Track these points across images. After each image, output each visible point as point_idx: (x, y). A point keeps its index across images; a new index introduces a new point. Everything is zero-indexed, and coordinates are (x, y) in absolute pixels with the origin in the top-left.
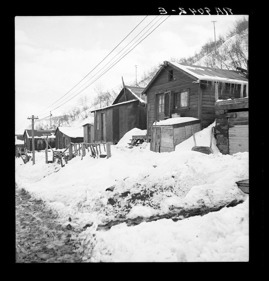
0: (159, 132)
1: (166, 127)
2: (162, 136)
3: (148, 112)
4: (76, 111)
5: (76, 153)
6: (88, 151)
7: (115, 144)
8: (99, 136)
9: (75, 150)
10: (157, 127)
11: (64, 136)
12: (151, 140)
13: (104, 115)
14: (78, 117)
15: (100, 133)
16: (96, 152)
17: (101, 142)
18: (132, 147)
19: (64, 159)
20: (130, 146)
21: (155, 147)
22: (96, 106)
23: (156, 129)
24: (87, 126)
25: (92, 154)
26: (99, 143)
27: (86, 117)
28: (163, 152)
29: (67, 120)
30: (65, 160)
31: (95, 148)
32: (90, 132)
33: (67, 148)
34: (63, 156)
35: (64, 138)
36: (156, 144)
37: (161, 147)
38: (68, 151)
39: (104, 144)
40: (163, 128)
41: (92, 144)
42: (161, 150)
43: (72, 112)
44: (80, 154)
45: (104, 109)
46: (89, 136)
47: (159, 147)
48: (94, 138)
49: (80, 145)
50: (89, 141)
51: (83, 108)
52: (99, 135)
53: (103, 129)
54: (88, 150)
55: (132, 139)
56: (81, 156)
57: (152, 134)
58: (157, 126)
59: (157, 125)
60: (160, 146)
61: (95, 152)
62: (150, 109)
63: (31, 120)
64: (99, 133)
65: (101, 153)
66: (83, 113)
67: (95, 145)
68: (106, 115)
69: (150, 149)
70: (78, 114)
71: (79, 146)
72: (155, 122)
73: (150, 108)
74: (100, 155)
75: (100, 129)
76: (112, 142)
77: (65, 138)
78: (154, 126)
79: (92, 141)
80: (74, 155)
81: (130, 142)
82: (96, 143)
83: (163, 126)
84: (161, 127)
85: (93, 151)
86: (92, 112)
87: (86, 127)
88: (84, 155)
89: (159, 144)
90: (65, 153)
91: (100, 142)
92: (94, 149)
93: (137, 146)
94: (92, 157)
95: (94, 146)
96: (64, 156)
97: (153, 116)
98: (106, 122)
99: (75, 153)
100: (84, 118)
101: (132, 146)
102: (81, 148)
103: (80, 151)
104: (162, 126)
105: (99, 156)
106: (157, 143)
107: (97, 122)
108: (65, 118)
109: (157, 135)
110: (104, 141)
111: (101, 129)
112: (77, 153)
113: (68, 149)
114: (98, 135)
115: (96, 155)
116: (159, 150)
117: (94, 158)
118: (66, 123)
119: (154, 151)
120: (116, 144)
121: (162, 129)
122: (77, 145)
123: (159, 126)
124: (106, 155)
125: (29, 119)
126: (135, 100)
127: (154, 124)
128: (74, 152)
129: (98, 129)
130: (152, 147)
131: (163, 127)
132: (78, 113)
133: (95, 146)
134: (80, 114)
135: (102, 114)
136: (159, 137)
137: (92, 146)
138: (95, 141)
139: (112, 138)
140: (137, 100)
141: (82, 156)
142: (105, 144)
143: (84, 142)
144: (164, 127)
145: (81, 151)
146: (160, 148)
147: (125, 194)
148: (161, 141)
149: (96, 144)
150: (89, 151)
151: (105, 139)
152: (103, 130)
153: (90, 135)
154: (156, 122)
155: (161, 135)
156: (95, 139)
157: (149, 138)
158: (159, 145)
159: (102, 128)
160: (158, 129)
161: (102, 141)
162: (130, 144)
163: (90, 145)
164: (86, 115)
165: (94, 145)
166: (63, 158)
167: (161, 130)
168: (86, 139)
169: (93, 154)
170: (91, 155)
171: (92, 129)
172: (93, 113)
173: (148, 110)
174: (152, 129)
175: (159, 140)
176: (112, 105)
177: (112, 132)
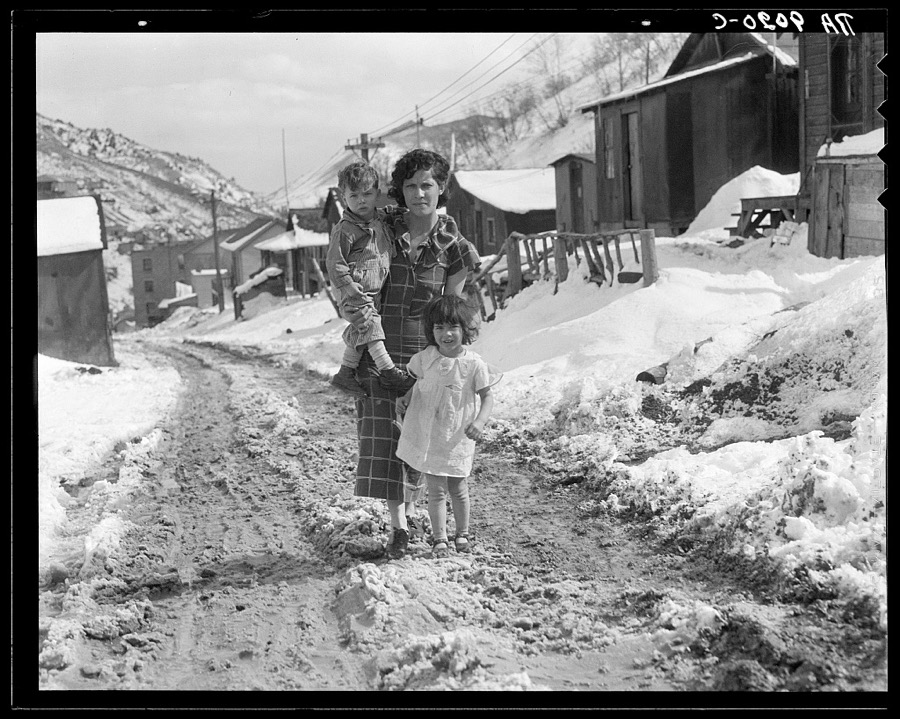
0: (842, 182)
1: (865, 161)
2: (853, 195)
3: (802, 101)
4: (520, 97)
5: (534, 272)
6: (575, 261)
7: (677, 232)
8: (617, 204)
9: (529, 260)
10: (834, 161)
11: (477, 207)
12: (812, 212)
13: (634, 120)
14: (529, 122)
15: (619, 192)
16: (605, 264)
17: (626, 228)
18: (742, 243)
19: (487, 294)
20: (734, 238)
21: (827, 241)
22: (602, 75)
23: (830, 172)
24: (570, 168)
25: (591, 271)
26: (617, 228)
27: (563, 122)
28: (855, 255)
29: (483, 139)
30: (493, 299)
31: (601, 250)
32: (581, 185)
33: (501, 256)
34: (483, 284)
35: (479, 214)
36: (829, 228)
37: (847, 239)
38: (503, 263)
39: (632, 234)
40: (856, 166)
41: (590, 235)
42: (847, 250)
43: (504, 104)
44: (547, 271)
45: (632, 99)
46: (576, 204)
47: (840, 238)
48: (595, 213)
49: (549, 240)
50: (577, 225)
51: (548, 86)
52: (615, 201)
53: (632, 177)
54: (577, 256)
55: (739, 211)
56: (553, 278)
57: (816, 190)
58: (834, 158)
59: (832, 154)
60: (843, 236)
61: (602, 266)
62: (810, 91)
63: (359, 152)
64: (615, 193)
65: (622, 267)
66: (550, 108)
67: (601, 239)
68: (640, 120)
69: (808, 248)
70: (527, 110)
71: (545, 245)
72: (826, 146)
73: (810, 85)
74: (619, 275)
75: (617, 174)
76: (666, 225)
77: (484, 215)
78: (821, 158)
79: (589, 223)
80: (527, 278)
81: (734, 223)
82: (604, 233)
83: (855, 156)
84: (848, 161)
85: (595, 261)
86: (585, 110)
87: (566, 169)
88: (563, 275)
89: (842, 226)
90: (490, 271)
91: (621, 225)
92: (596, 253)
93: (758, 236)
94: (591, 281)
95: (596, 244)
96: (489, 283)
97: (823, 119)
98: (641, 146)
99: (529, 271)
100: (552, 126)
101: (741, 238)
102: (551, 250)
103: (546, 264)
104: (850, 157)
105: (616, 278)
106: (835, 224)
107: (605, 149)
108: (473, 130)
109: (833, 192)
110: (636, 224)
111: (621, 174)
112: (538, 271)
113: (505, 256)
114: (611, 198)
115: (607, 273)
116: (843, 248)
117: (599, 284)
118: (482, 150)
119: (822, 252)
120: (682, 231)
121: (849, 169)
122: (536, 241)
123: (841, 158)
124: (641, 271)
125: (352, 148)
126: (755, 56)
127: (822, 152)
128: (525, 267)
129: (611, 174)
130: (814, 240)
131: (853, 161)
132: (528, 105)
133: (600, 243)
134: (534, 111)
135: (625, 118)
136: (841, 201)
137: (588, 243)
138: (603, 225)
139: (665, 208)
140: (763, 53)
141: (557, 280)
142: (635, 233)
143: (559, 227)
144: (858, 161)
145: (551, 261)
146: (843, 240)
147: (695, 388)
148: (846, 216)
149: (605, 237)
150: (579, 260)
151: (638, 213)
152: (632, 179)
153: (582, 198)
154: (829, 144)
155: (846, 192)
156: (599, 215)
157: (805, 203)
158: (839, 231)
159: (628, 172)
160: (836, 171)
161: (628, 223)
162: (733, 231)
163: (584, 241)
164: (561, 116)
165: (596, 238)
166: (483, 290)
167: (849, 174)
168: (566, 216)
169: (596, 274)
170: (589, 276)
171: (589, 176)
172: (591, 114)
173: (801, 97)
174: (815, 171)
175: (840, 212)
176: (665, 77)
177: (667, 186)
